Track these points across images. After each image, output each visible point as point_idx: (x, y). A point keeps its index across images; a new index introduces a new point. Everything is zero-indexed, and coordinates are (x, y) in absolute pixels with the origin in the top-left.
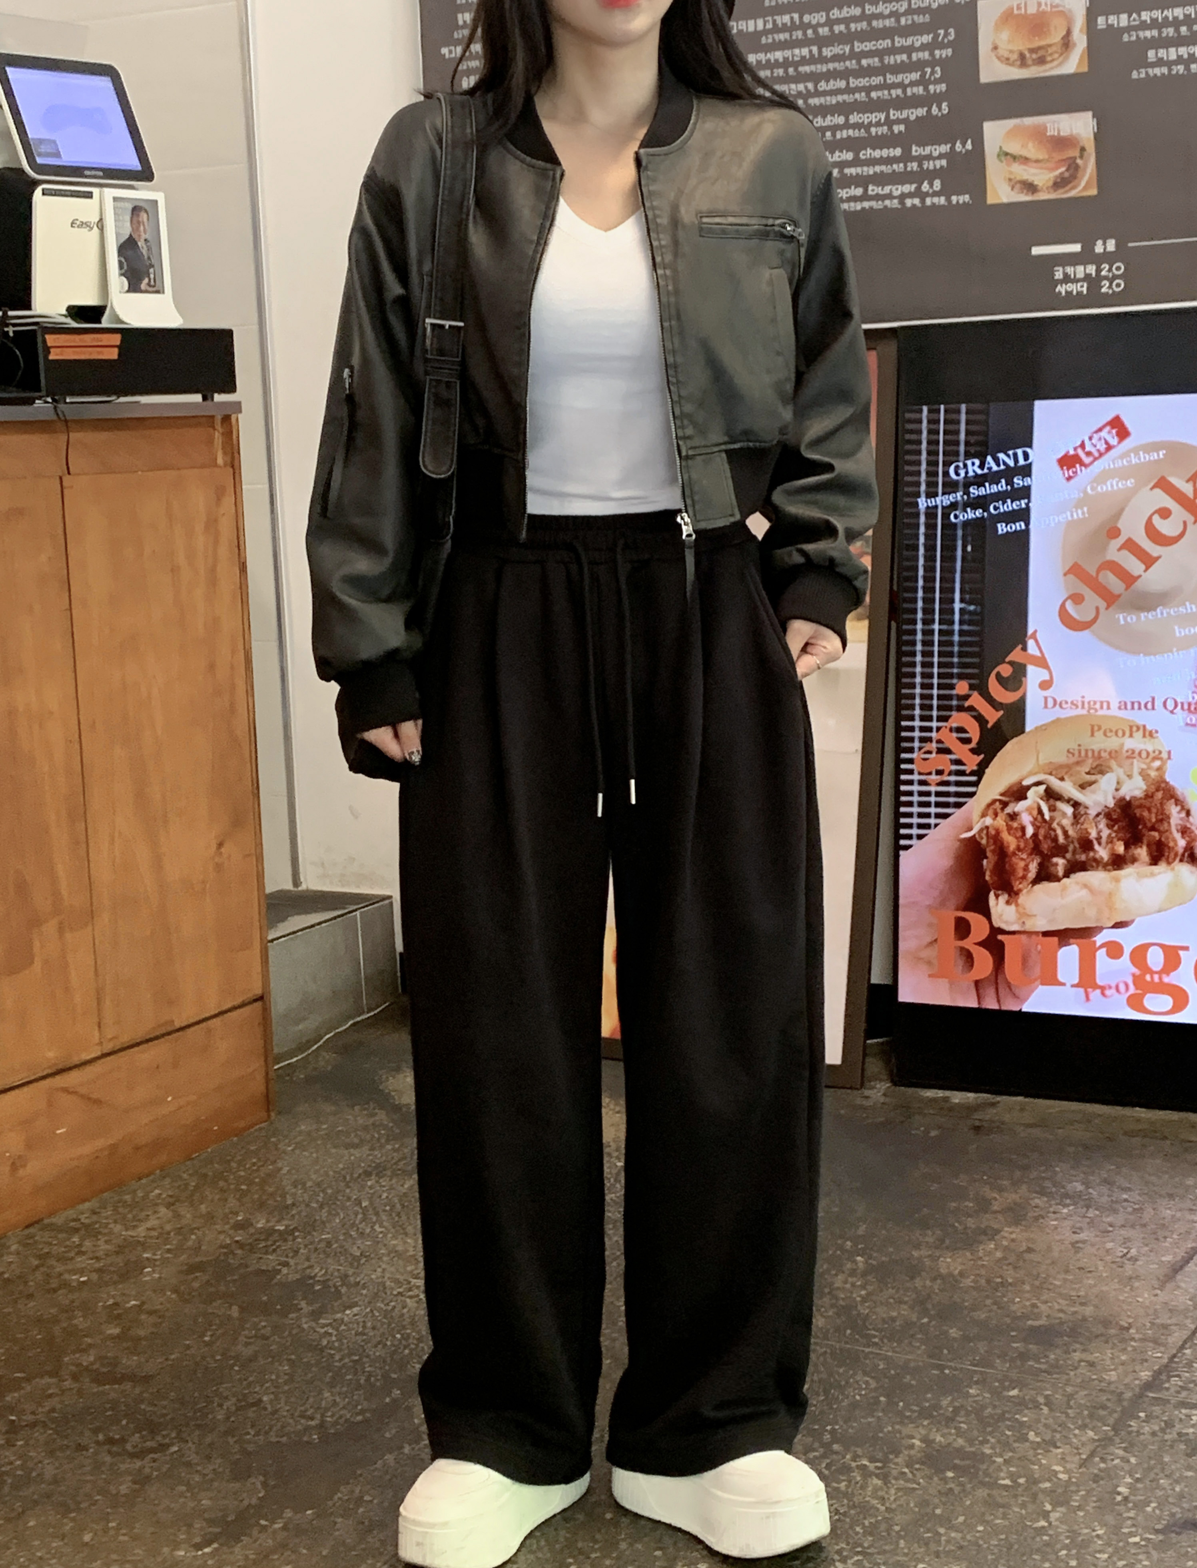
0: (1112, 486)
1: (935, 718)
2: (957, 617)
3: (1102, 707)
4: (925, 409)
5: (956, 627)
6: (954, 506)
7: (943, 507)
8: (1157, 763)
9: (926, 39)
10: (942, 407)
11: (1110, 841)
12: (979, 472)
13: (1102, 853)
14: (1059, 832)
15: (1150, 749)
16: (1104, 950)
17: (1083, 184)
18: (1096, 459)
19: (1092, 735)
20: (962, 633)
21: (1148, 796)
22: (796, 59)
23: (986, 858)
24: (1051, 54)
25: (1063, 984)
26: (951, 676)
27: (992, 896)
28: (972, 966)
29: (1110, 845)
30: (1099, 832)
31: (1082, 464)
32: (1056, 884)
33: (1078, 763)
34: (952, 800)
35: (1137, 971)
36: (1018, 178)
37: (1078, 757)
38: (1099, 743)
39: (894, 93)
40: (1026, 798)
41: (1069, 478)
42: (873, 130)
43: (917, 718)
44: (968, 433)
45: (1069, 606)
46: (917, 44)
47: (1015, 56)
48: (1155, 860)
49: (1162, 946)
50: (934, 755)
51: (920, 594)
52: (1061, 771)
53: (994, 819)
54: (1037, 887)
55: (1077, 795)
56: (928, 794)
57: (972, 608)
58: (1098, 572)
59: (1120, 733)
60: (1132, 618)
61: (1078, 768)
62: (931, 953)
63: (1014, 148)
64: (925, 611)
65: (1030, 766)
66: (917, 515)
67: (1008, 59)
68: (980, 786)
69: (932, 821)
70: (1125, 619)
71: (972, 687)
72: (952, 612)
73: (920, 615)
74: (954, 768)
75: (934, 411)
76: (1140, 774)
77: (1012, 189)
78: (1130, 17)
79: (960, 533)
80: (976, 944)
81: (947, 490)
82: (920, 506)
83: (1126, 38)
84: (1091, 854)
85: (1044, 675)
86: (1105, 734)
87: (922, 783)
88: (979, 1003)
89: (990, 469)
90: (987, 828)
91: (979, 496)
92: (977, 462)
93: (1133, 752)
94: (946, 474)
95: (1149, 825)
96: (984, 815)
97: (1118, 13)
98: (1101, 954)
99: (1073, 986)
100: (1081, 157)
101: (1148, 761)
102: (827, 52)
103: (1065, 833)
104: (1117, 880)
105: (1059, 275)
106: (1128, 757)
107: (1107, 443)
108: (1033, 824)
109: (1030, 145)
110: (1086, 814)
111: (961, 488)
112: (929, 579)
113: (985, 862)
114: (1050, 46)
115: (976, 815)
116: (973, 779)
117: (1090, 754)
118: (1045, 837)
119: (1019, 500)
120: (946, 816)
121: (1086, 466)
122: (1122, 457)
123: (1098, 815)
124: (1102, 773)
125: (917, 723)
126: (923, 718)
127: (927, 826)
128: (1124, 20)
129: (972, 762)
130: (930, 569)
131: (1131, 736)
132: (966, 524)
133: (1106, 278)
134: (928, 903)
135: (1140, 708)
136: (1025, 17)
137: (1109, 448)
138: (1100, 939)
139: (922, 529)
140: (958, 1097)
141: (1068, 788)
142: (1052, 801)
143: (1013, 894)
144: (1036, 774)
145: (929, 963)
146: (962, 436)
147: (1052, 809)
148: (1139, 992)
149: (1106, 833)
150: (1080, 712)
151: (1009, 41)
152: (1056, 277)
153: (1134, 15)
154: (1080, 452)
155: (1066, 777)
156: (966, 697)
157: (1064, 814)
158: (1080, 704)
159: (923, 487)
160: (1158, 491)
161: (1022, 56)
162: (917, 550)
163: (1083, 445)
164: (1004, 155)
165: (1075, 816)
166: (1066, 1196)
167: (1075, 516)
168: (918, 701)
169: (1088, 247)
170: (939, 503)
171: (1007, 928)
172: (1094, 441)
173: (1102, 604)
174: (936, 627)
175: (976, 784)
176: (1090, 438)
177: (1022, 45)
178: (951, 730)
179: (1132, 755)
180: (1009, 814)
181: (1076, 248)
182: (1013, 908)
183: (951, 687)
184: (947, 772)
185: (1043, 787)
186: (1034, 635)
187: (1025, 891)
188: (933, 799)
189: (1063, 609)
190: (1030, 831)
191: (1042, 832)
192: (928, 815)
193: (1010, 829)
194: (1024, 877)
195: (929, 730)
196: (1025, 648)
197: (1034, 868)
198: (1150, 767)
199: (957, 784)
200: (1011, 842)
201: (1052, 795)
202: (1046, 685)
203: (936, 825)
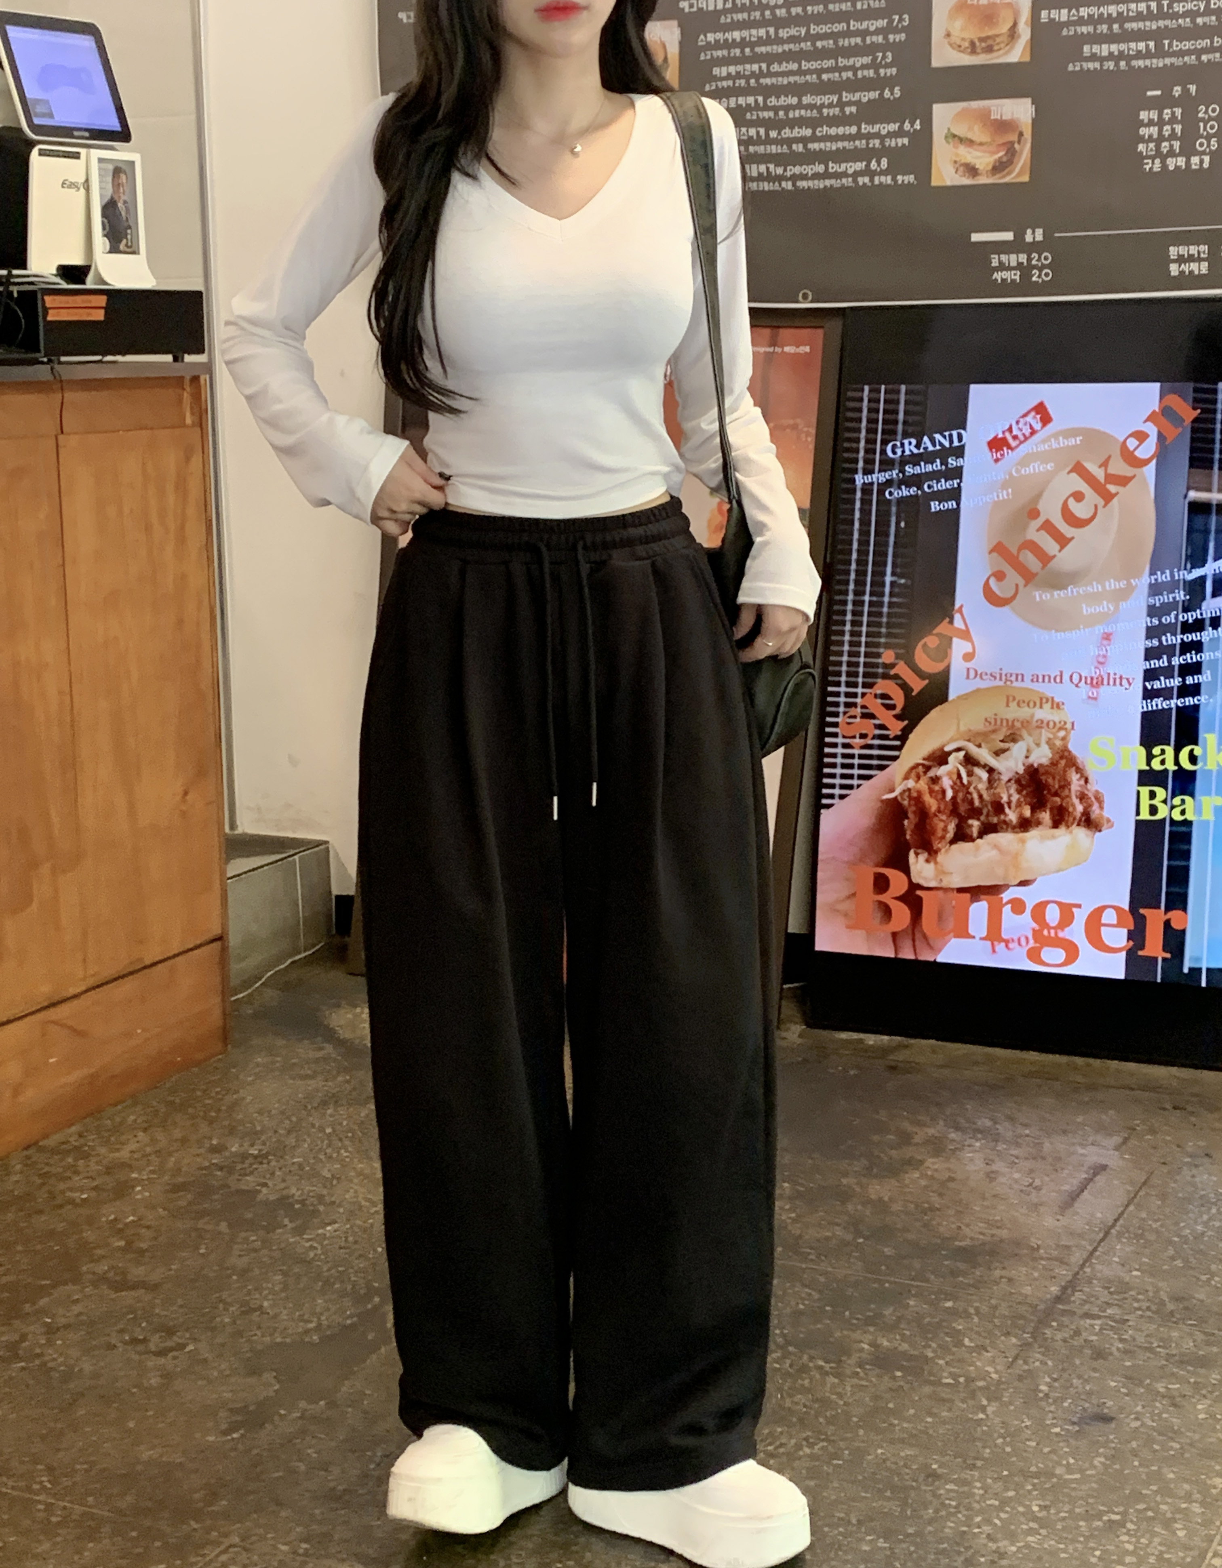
0: (1035, 469)
1: (861, 684)
2: (887, 589)
3: (1017, 680)
5: (886, 599)
6: (889, 483)
7: (879, 484)
8: (1062, 734)
9: (882, 23)
10: (883, 387)
11: (1019, 804)
12: (915, 451)
13: (1012, 816)
14: (975, 796)
15: (1057, 720)
16: (1010, 907)
17: (1017, 170)
18: (1022, 442)
19: (1008, 705)
20: (891, 605)
21: (1053, 764)
22: (753, 39)
23: (908, 818)
24: (998, 43)
25: (974, 937)
26: (878, 645)
27: (912, 854)
28: (889, 919)
29: (1019, 809)
30: (1010, 796)
31: (1009, 447)
32: (971, 844)
33: (994, 731)
34: (875, 762)
35: (1037, 927)
36: (963, 161)
37: (994, 725)
38: (1014, 713)
39: (845, 75)
40: (947, 763)
41: (997, 460)
42: (825, 111)
43: (843, 684)
44: (906, 413)
45: (993, 582)
46: (873, 29)
47: (966, 44)
48: (1056, 824)
49: (1059, 904)
50: (858, 720)
51: (853, 566)
52: (978, 738)
53: (917, 782)
54: (954, 847)
55: (992, 762)
56: (852, 756)
57: (903, 581)
58: (1020, 549)
59: (1032, 705)
60: (1048, 596)
61: (993, 736)
62: (848, 906)
63: (961, 130)
64: (856, 582)
65: (951, 733)
66: (854, 491)
67: (960, 46)
68: (904, 749)
69: (855, 782)
70: (1040, 596)
71: (898, 656)
72: (883, 584)
73: (852, 586)
74: (877, 732)
75: (875, 391)
76: (1047, 743)
77: (957, 171)
78: (1069, 12)
79: (894, 509)
81: (884, 467)
82: (857, 482)
83: (1065, 33)
84: (1002, 817)
85: (967, 647)
86: (1018, 705)
87: (846, 746)
88: (896, 952)
89: (926, 448)
90: (909, 790)
91: (913, 475)
92: (914, 441)
93: (1042, 722)
94: (883, 452)
95: (1053, 790)
96: (906, 777)
97: (1059, 8)
98: (1007, 910)
99: (982, 939)
100: (1019, 142)
101: (1054, 731)
102: (783, 33)
103: (981, 796)
104: (1023, 841)
105: (995, 262)
106: (1038, 727)
107: (1031, 427)
108: (952, 788)
109: (976, 128)
110: (999, 779)
111: (897, 465)
112: (863, 552)
113: (906, 822)
114: (997, 35)
115: (899, 777)
116: (898, 743)
117: (1005, 723)
118: (963, 800)
119: (952, 479)
120: (868, 778)
121: (1012, 449)
122: (1044, 441)
123: (1009, 781)
124: (1015, 741)
125: (843, 689)
126: (848, 685)
128: (1064, 15)
129: (896, 727)
130: (864, 542)
131: (1041, 707)
132: (900, 501)
133: (1036, 267)
134: (847, 859)
135: (1049, 681)
136: (978, 6)
137: (1033, 432)
139: (858, 505)
140: (872, 1040)
141: (984, 755)
142: (969, 767)
143: (932, 852)
144: (956, 740)
145: (846, 915)
146: (900, 416)
147: (970, 774)
148: (1038, 945)
149: (1015, 797)
150: (997, 683)
151: (961, 29)
152: (993, 265)
153: (1074, 11)
154: (1008, 435)
155: (983, 745)
156: (893, 666)
157: (980, 779)
158: (998, 677)
159: (861, 464)
160: (1074, 475)
161: (972, 44)
162: (854, 524)
164: (951, 137)
165: (990, 781)
167: (1001, 496)
168: (844, 668)
169: (1020, 236)
170: (875, 480)
171: (925, 885)
172: (1021, 425)
173: (1021, 581)
174: (867, 598)
175: (899, 748)
176: (1017, 422)
177: (973, 33)
178: (876, 696)
179: (1041, 724)
180: (931, 778)
181: (1009, 236)
182: (931, 866)
183: (878, 655)
184: (870, 736)
185: (962, 753)
186: (960, 610)
187: (943, 850)
188: (856, 761)
189: (987, 585)
190: (949, 794)
191: (960, 795)
192: (851, 777)
193: (931, 792)
194: (943, 837)
195: (855, 695)
196: (951, 622)
197: (952, 828)
198: (1056, 737)
199: (881, 747)
200: (932, 803)
201: (970, 761)
202: (969, 657)
203: (859, 786)
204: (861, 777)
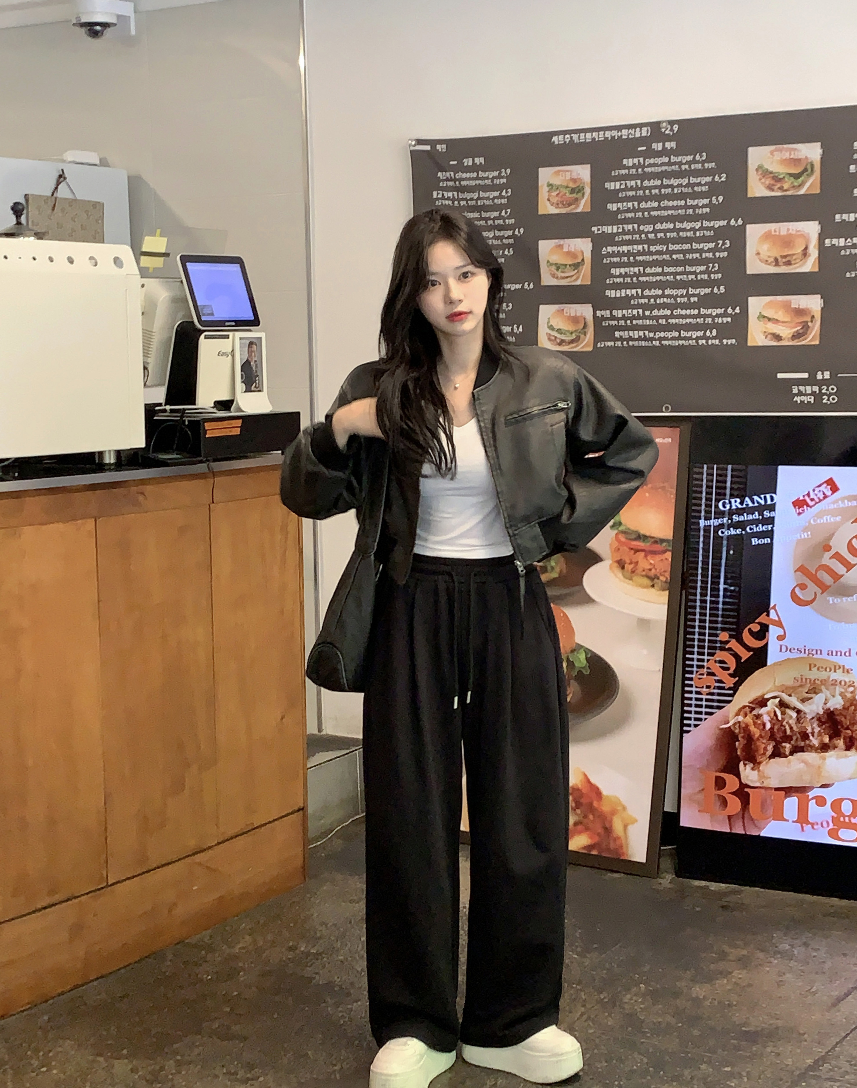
0: (827, 520)
1: (706, 654)
2: (721, 593)
3: (817, 653)
4: (705, 466)
5: (721, 599)
6: (721, 526)
7: (714, 526)
8: (851, 689)
9: (712, 245)
10: (715, 466)
11: (820, 734)
12: (740, 506)
13: (815, 741)
14: (787, 727)
15: (847, 680)
16: (814, 801)
17: (810, 337)
18: (816, 503)
19: (810, 669)
20: (724, 603)
21: (845, 708)
22: (634, 252)
23: (738, 741)
24: (795, 260)
25: (788, 821)
26: (717, 629)
27: (741, 764)
28: (726, 806)
29: (819, 737)
30: (813, 729)
31: (808, 506)
32: (784, 759)
33: (801, 686)
34: (715, 704)
35: (835, 815)
36: (771, 332)
37: (801, 682)
38: (815, 675)
39: (690, 277)
40: (766, 706)
41: (799, 514)
42: (678, 299)
43: (696, 653)
44: (732, 482)
45: (797, 590)
46: (706, 248)
47: (772, 260)
48: (848, 748)
49: (852, 801)
50: (705, 676)
51: (699, 578)
52: (790, 691)
53: (744, 717)
54: (772, 760)
55: (800, 706)
56: (701, 700)
57: (732, 588)
58: (816, 571)
59: (828, 670)
60: (837, 600)
61: (800, 689)
62: (701, 797)
63: (769, 313)
64: (702, 588)
65: (768, 687)
66: (699, 530)
67: (767, 261)
68: (736, 696)
70: (833, 601)
71: (731, 636)
72: (718, 590)
73: (699, 591)
74: (717, 684)
75: (710, 468)
76: (840, 695)
77: (766, 337)
78: (846, 240)
79: (725, 542)
80: (730, 793)
81: (717, 516)
82: (701, 525)
83: (843, 253)
84: (807, 742)
85: (780, 632)
86: (818, 670)
87: (698, 693)
88: (731, 829)
89: (747, 505)
90: (739, 722)
91: (739, 521)
92: (738, 500)
93: (836, 681)
94: (717, 506)
95: (845, 726)
96: (737, 714)
97: (838, 238)
98: (812, 804)
99: (793, 822)
100: (812, 321)
101: (845, 687)
102: (653, 249)
103: (791, 728)
104: (824, 759)
105: (795, 391)
106: (832, 684)
107: (824, 494)
108: (770, 722)
109: (780, 313)
110: (805, 717)
111: (726, 515)
112: (705, 569)
113: (737, 743)
114: (794, 255)
115: (732, 714)
116: (731, 692)
117: (808, 681)
118: (778, 730)
119: (767, 525)
120: (711, 714)
121: (811, 507)
122: (833, 503)
123: (813, 718)
124: (816, 693)
125: (695, 656)
126: (699, 653)
127: (700, 720)
128: (842, 242)
129: (730, 682)
130: (706, 563)
131: (835, 671)
132: (729, 537)
133: (825, 394)
134: (698, 766)
135: (841, 655)
136: (779, 236)
137: (825, 497)
138: (811, 794)
139: (701, 539)
140: (714, 886)
141: (794, 701)
142: (783, 709)
143: (756, 764)
144: (772, 691)
145: (698, 803)
146: (728, 484)
147: (783, 713)
148: (836, 827)
149: (817, 730)
150: (802, 655)
151: (768, 250)
152: (794, 392)
153: (849, 240)
154: (806, 498)
155: (793, 695)
156: (727, 642)
157: (791, 717)
158: (803, 651)
159: (703, 513)
161: (776, 260)
162: (698, 551)
163: (808, 495)
164: (762, 317)
165: (798, 718)
166: (779, 953)
167: (802, 536)
168: (696, 643)
169: (813, 375)
170: (712, 524)
172: (816, 492)
173: (819, 591)
174: (708, 598)
175: (732, 695)
176: (814, 490)
177: (776, 253)
178: (716, 661)
179: (835, 683)
180: (755, 715)
181: (805, 375)
182: (756, 772)
183: (717, 635)
184: (712, 687)
185: (778, 700)
186: (774, 607)
187: (764, 762)
188: (704, 703)
189: (793, 593)
190: (768, 726)
191: (776, 727)
192: (701, 713)
193: (755, 724)
194: (764, 754)
195: (703, 660)
196: (768, 615)
197: (770, 749)
198: (846, 691)
199: (719, 694)
200: (756, 732)
201: (783, 705)
202: (781, 638)
203: (706, 719)
204: (707, 713)
